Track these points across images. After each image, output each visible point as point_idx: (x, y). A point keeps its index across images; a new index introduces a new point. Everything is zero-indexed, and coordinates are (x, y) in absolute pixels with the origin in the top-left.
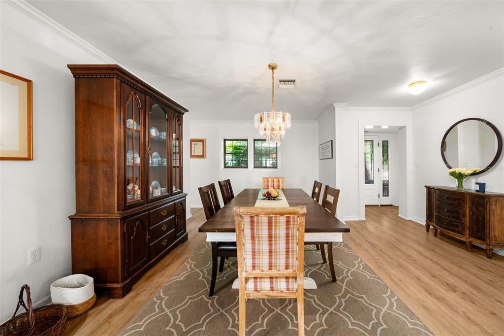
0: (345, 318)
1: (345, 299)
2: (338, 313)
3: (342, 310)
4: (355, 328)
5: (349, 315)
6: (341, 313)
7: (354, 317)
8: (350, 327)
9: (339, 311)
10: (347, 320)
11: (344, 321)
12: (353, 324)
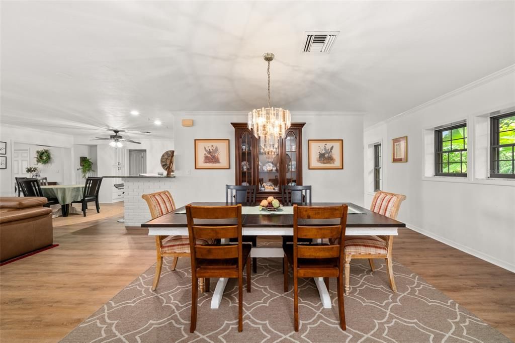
0: (161, 321)
1: (182, 329)
2: (169, 317)
3: (172, 322)
4: (147, 325)
5: (161, 325)
6: (168, 320)
7: (157, 328)
8: (151, 321)
9: (172, 318)
10: (158, 322)
11: (159, 319)
12: (152, 325)
